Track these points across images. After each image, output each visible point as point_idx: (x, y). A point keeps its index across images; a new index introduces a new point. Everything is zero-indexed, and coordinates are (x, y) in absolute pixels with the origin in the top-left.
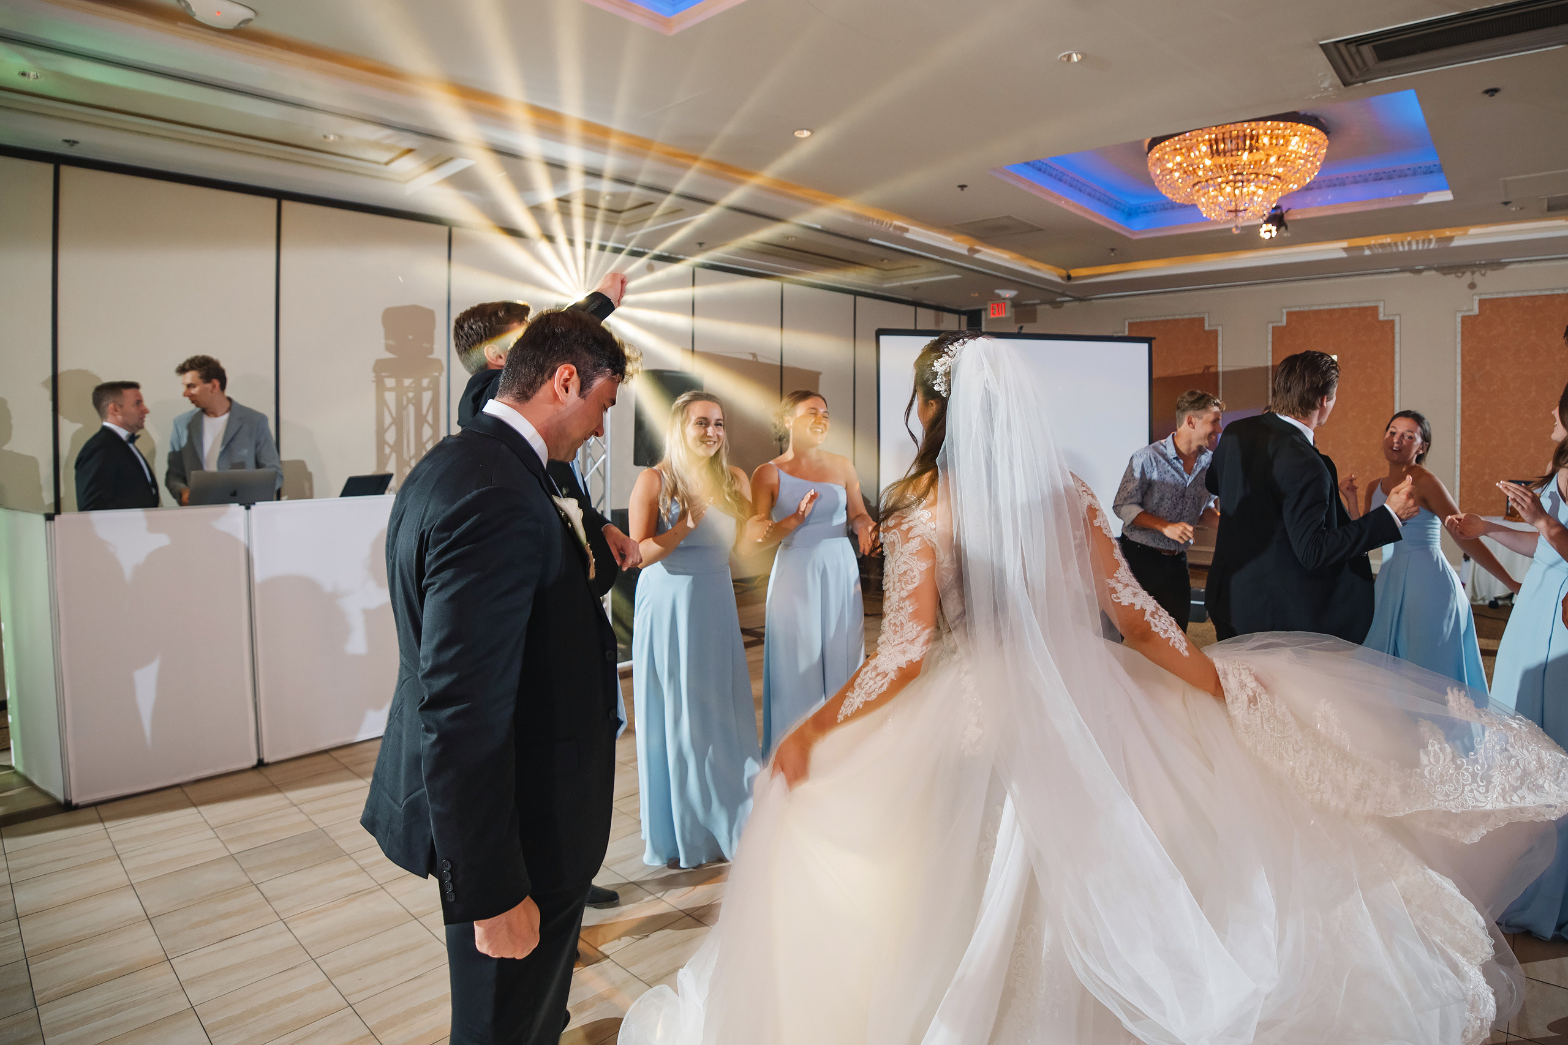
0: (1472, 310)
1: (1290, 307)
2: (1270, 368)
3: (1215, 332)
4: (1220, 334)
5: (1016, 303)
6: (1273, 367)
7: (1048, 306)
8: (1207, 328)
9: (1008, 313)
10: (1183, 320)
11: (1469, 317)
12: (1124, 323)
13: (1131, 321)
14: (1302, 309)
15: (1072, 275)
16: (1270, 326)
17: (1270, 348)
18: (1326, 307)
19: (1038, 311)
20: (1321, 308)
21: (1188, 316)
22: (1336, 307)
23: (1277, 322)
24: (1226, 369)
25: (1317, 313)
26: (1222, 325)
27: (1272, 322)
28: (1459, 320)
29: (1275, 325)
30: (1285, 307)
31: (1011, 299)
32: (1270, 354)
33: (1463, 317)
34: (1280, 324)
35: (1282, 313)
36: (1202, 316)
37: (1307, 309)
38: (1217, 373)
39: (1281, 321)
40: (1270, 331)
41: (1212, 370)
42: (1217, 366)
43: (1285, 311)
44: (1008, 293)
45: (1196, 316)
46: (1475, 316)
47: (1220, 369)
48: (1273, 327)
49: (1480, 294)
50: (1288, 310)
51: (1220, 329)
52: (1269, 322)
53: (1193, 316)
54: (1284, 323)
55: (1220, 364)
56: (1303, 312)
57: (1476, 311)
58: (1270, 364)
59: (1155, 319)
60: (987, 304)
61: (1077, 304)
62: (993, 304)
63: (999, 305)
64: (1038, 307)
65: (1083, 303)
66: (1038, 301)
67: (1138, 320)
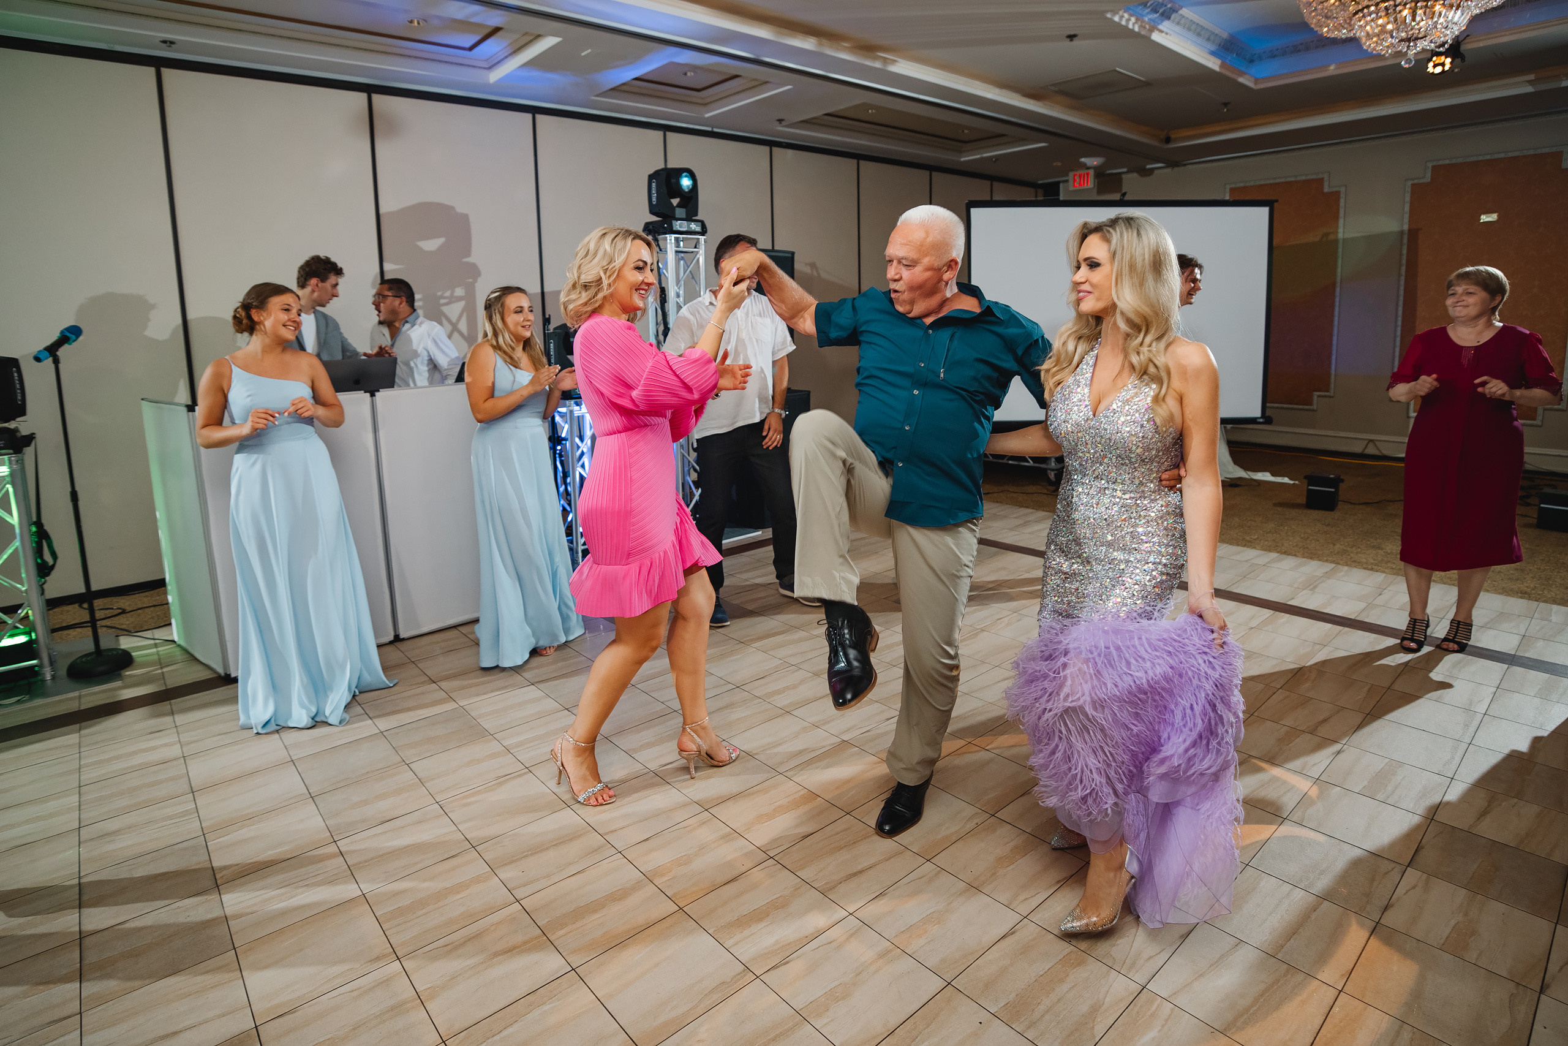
1: (1438, 160)
2: (1407, 232)
3: (1338, 193)
4: (1342, 195)
5: (1099, 173)
6: (1410, 230)
7: (1135, 175)
8: (1326, 190)
9: (1091, 184)
10: (1296, 182)
12: (1224, 188)
13: (1232, 185)
14: (1454, 161)
15: (1173, 136)
16: (1410, 183)
17: (1407, 208)
19: (1124, 181)
20: (1481, 158)
21: (1303, 178)
23: (1418, 178)
24: (1347, 236)
25: (1476, 163)
26: (1346, 186)
27: (1413, 179)
29: (1416, 181)
30: (1431, 161)
31: (1095, 168)
32: (1407, 216)
34: (1422, 181)
35: (1426, 168)
36: (1320, 176)
37: (1460, 160)
38: (1337, 241)
39: (1424, 177)
40: (1409, 189)
41: (1332, 237)
42: (1336, 232)
43: (1430, 165)
44: (1093, 161)
45: (1314, 177)
47: (1340, 236)
48: (1413, 185)
50: (1435, 163)
51: (1343, 190)
52: (1407, 180)
53: (1309, 177)
54: (1428, 179)
55: (1341, 230)
56: (1456, 164)
58: (1406, 227)
59: (1262, 182)
60: (1067, 175)
61: (1168, 170)
62: (1075, 175)
63: (1080, 176)
64: (1124, 176)
65: (1176, 169)
66: (1125, 170)
67: (1242, 185)
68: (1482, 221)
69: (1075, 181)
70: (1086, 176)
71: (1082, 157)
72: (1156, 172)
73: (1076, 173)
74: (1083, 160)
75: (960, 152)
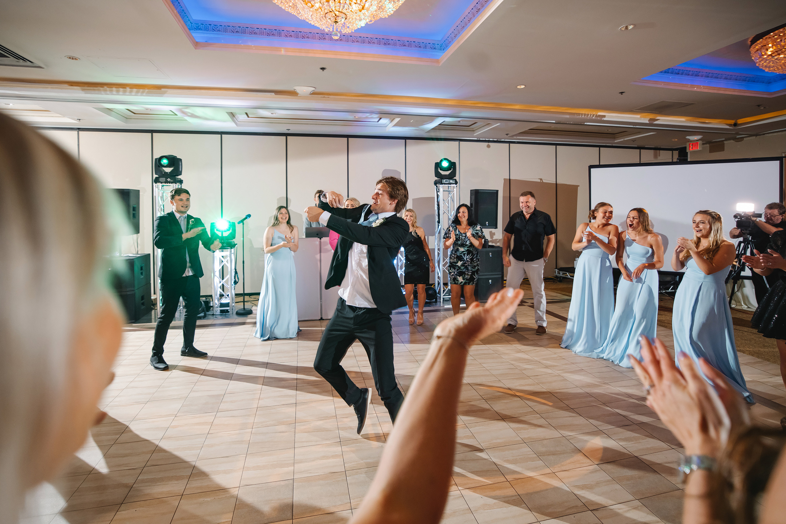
15: (738, 123)
44: (696, 138)
60: (686, 144)
61: (754, 137)
62: (690, 144)
63: (693, 145)
64: (725, 142)
65: (758, 137)
66: (724, 139)
69: (690, 147)
70: (696, 144)
71: (687, 136)
72: (745, 139)
73: (690, 143)
74: (688, 137)
75: (615, 138)
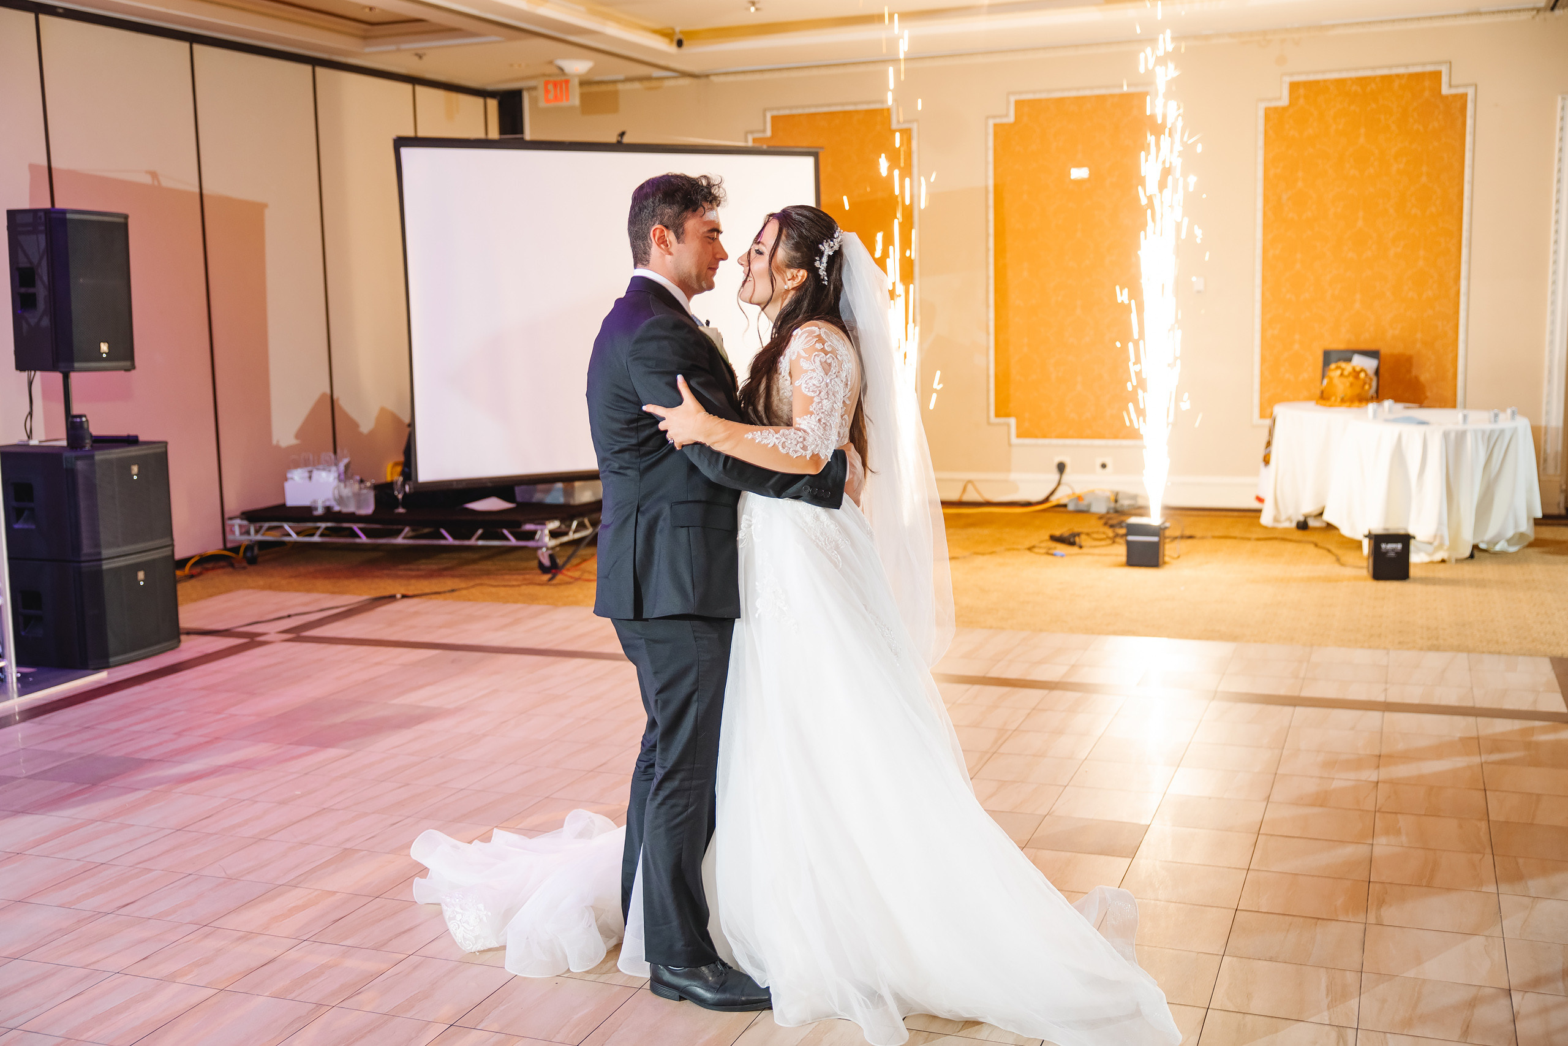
0: (1280, 98)
1: (1021, 93)
2: (993, 189)
3: (908, 133)
4: (915, 134)
5: (584, 81)
6: (995, 187)
7: (637, 86)
8: (894, 124)
9: (572, 98)
10: (857, 112)
11: (1276, 109)
12: (765, 116)
13: (775, 113)
14: (1038, 96)
16: (991, 122)
17: (991, 157)
18: (1073, 94)
19: (621, 94)
20: (1066, 94)
21: (864, 107)
22: (1087, 93)
23: (1000, 116)
25: (1061, 101)
26: (918, 122)
27: (994, 117)
28: (1261, 113)
29: (998, 121)
30: (1014, 93)
31: (582, 78)
32: (991, 167)
33: (1267, 111)
34: (1005, 120)
35: (1008, 102)
36: (887, 106)
37: (1045, 96)
39: (1007, 115)
40: (991, 130)
43: (1013, 99)
44: (576, 66)
45: (876, 107)
46: (1284, 109)
48: (995, 125)
49: (1291, 74)
50: (1017, 98)
51: (915, 127)
52: (988, 117)
53: (873, 108)
54: (1011, 119)
56: (1040, 101)
57: (1284, 101)
58: (991, 182)
59: (813, 110)
61: (687, 82)
62: (547, 83)
63: (556, 84)
64: (621, 87)
65: (696, 81)
66: (621, 77)
67: (787, 112)
68: (1072, 177)
69: (548, 91)
70: (564, 85)
71: (560, 59)
73: (548, 79)
74: (560, 62)
